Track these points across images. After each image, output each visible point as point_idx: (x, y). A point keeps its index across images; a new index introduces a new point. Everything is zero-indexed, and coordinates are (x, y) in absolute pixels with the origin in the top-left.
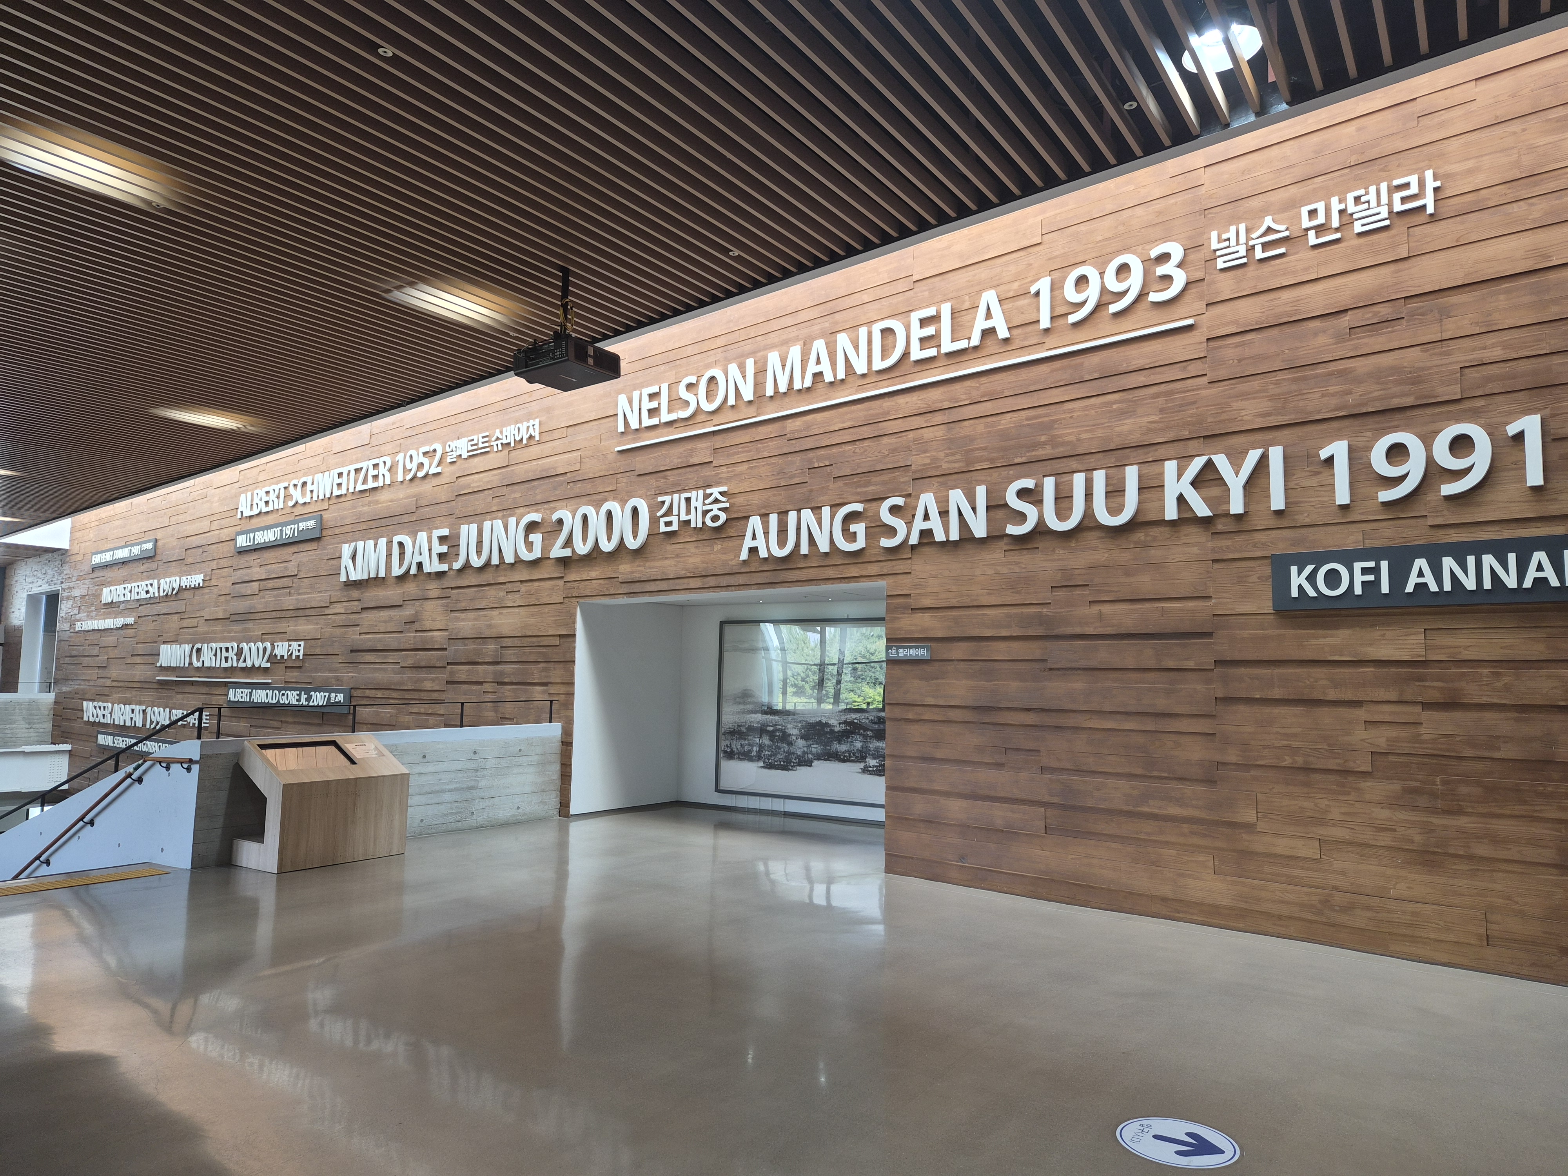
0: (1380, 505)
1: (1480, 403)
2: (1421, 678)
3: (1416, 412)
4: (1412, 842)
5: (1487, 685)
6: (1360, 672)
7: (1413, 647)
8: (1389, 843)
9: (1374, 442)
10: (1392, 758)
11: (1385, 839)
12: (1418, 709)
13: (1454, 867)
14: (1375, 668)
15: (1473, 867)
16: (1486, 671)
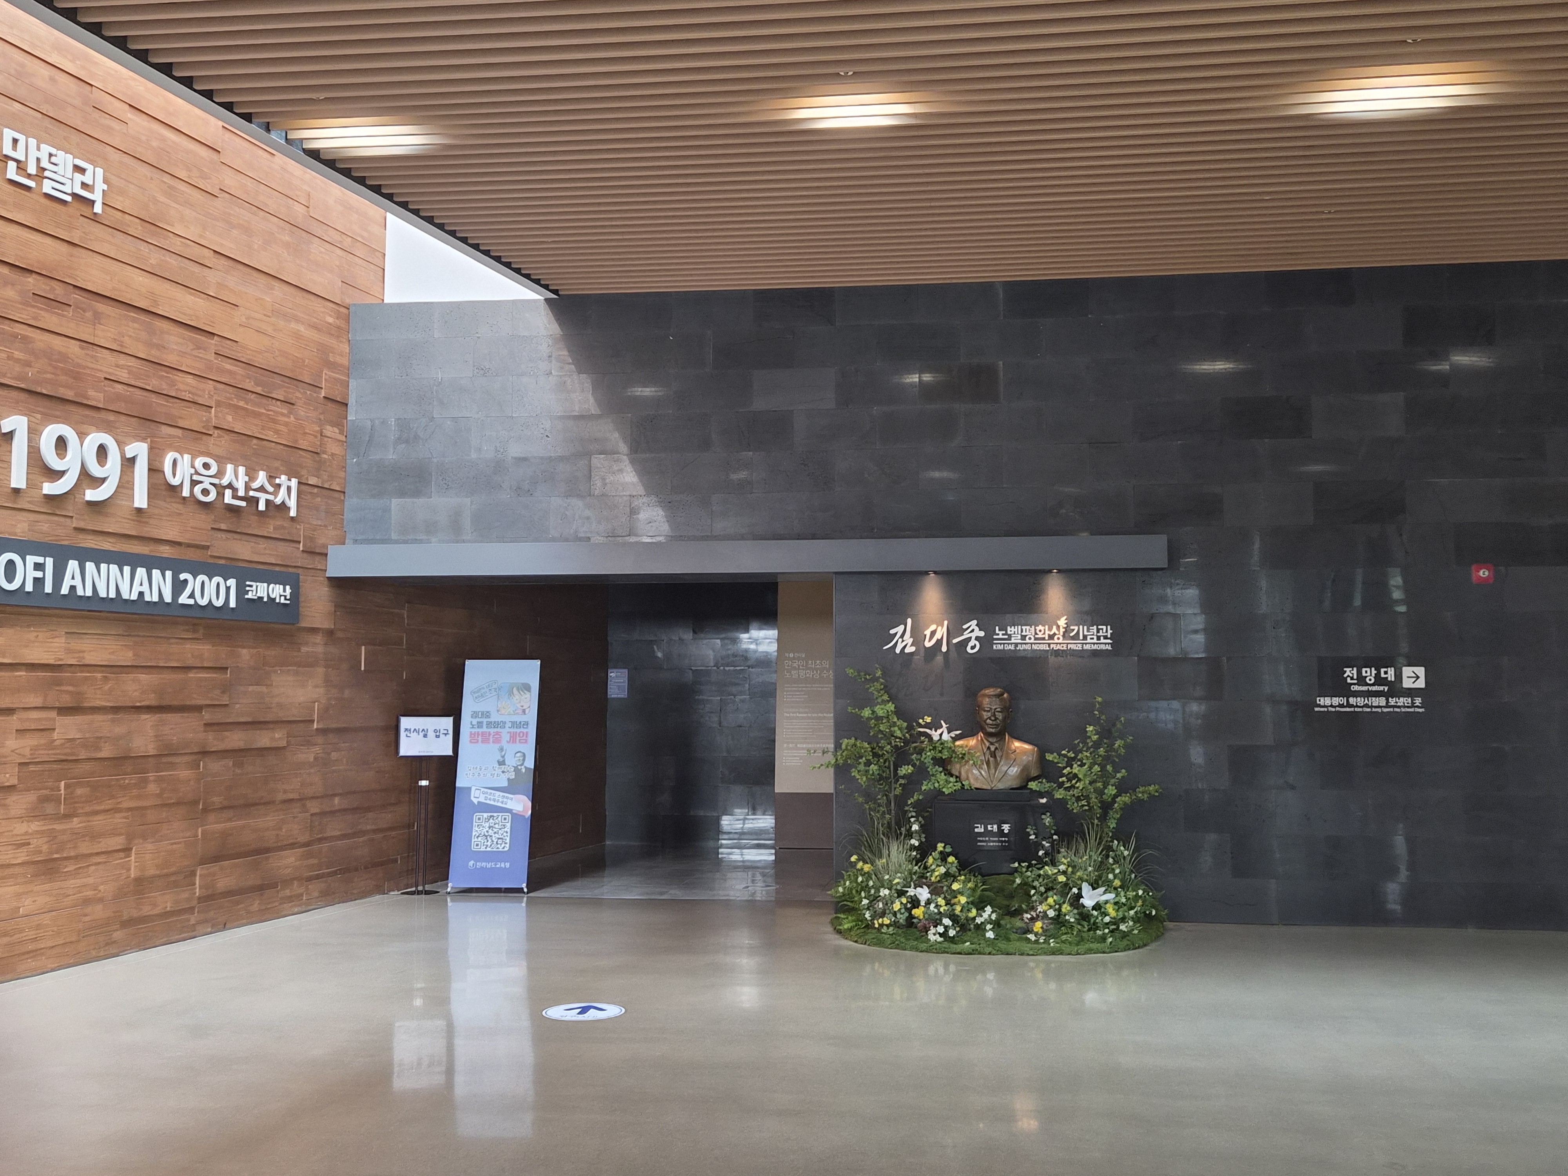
0: (42, 496)
1: (111, 417)
2: (59, 682)
3: (73, 408)
4: (40, 852)
5: (100, 688)
6: (16, 676)
7: (57, 650)
8: (23, 858)
9: (43, 427)
10: (32, 768)
11: (22, 856)
12: (53, 714)
13: (65, 870)
14: (26, 672)
15: (77, 866)
16: (99, 675)
